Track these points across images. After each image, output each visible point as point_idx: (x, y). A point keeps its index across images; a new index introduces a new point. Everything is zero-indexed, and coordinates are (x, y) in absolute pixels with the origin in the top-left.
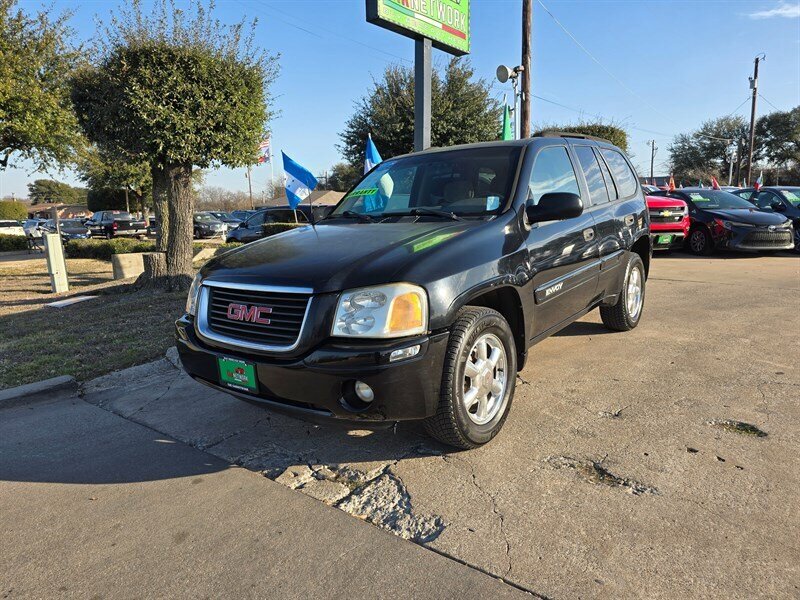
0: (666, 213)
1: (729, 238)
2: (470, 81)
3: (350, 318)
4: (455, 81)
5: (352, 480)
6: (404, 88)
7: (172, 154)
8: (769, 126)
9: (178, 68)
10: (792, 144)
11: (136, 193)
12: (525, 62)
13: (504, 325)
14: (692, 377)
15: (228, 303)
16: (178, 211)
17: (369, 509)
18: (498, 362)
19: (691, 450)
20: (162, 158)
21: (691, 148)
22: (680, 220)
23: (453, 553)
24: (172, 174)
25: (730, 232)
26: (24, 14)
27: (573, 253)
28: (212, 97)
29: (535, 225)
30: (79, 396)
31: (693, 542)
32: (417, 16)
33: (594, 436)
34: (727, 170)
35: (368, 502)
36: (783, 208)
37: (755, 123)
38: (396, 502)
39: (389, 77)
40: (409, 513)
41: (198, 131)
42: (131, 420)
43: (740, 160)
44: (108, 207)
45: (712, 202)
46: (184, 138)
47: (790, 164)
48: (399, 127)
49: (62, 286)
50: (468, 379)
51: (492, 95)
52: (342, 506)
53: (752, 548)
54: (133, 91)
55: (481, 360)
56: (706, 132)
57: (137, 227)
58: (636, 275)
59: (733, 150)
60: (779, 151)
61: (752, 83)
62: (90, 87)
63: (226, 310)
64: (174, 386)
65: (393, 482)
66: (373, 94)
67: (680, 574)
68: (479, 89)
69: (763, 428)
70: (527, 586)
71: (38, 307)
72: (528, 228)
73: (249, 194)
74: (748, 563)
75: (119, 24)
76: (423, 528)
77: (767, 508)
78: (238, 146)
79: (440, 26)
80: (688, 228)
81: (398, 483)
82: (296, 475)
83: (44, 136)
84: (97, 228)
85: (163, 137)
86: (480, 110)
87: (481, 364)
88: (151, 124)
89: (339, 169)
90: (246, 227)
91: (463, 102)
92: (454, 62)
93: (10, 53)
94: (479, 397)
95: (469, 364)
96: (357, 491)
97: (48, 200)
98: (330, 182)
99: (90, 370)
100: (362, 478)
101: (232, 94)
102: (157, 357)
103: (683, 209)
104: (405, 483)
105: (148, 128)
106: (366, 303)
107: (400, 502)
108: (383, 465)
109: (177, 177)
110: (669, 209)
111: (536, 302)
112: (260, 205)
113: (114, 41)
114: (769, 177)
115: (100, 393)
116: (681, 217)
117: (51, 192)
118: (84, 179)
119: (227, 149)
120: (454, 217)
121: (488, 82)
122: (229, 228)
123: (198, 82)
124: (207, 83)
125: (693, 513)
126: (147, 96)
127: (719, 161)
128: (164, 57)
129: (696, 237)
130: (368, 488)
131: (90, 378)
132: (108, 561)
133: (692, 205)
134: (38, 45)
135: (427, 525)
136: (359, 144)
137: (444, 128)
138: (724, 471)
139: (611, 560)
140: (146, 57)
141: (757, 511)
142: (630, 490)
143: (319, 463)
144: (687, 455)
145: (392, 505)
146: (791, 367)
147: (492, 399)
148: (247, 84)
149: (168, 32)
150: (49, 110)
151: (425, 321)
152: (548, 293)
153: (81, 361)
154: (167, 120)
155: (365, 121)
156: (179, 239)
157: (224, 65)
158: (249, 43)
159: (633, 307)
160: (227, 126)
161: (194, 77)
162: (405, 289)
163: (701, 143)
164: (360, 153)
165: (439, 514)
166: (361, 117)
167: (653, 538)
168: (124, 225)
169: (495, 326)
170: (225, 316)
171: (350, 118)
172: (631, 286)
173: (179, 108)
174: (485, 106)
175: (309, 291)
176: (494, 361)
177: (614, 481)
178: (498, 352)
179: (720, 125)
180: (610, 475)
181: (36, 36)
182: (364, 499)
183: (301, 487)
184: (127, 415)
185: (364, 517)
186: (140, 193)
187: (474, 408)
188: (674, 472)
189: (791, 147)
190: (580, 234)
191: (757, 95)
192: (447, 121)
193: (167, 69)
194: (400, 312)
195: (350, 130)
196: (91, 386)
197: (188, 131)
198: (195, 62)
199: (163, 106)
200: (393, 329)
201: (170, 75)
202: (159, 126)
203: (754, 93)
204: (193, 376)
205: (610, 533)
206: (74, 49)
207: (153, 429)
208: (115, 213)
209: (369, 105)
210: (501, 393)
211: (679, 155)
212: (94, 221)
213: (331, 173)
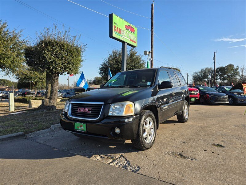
0: (193, 92)
1: (211, 100)
2: (136, 55)
3: (114, 111)
4: (132, 55)
5: (112, 158)
6: (118, 56)
7: (54, 70)
8: (219, 70)
9: (59, 47)
10: (226, 75)
11: (33, 83)
12: (152, 50)
13: (153, 115)
14: (203, 133)
15: (78, 108)
16: (54, 87)
17: (118, 165)
18: (152, 126)
19: (205, 150)
20: (51, 71)
21: (198, 76)
22: (197, 94)
23: (144, 174)
24: (53, 76)
25: (211, 98)
26: (9, 30)
27: (166, 101)
28: (67, 55)
29: (160, 90)
30: (25, 138)
31: (207, 170)
32: (123, 36)
33: (178, 147)
34: (209, 82)
35: (117, 163)
36: (225, 92)
37: (215, 69)
38: (126, 163)
39: (113, 53)
40: (130, 165)
41: (62, 64)
42: (43, 144)
43: (212, 80)
44: (24, 87)
45: (205, 90)
46: (58, 66)
47: (226, 81)
48: (116, 66)
49: (12, 109)
50: (144, 130)
51: (142, 59)
52: (110, 164)
53: (223, 172)
54: (45, 52)
55: (147, 125)
56: (202, 71)
57: (33, 94)
58: (186, 107)
59: (210, 77)
60: (223, 77)
61: (214, 58)
62: (31, 51)
63: (77, 109)
64: (54, 136)
65: (124, 158)
66: (109, 57)
67: (204, 177)
68: (139, 57)
69: (223, 145)
70: (165, 181)
71: (7, 114)
72: (158, 90)
73: (68, 85)
74: (222, 175)
75: (42, 34)
76: (134, 169)
77: (225, 163)
78: (73, 69)
79: (129, 39)
80: (199, 97)
81: (125, 158)
82: (95, 157)
83: (10, 65)
84: (20, 94)
85: (52, 65)
86: (139, 62)
87: (148, 125)
88: (49, 62)
89: (96, 78)
90: (69, 94)
91: (134, 60)
92: (132, 49)
93: (3, 41)
94: (147, 135)
95: (145, 125)
96: (114, 161)
97: (3, 85)
98: (93, 82)
99: (28, 131)
100: (115, 158)
101: (73, 54)
102: (48, 128)
103: (197, 91)
104: (127, 159)
105: (48, 62)
106: (118, 107)
107: (127, 163)
108: (120, 154)
109: (55, 77)
110: (193, 91)
111: (161, 111)
112: (71, 88)
113: (40, 39)
114: (220, 84)
115: (31, 137)
116: (197, 93)
117: (5, 83)
118: (17, 79)
119: (70, 69)
120: (139, 86)
121: (142, 55)
122: (62, 94)
123: (64, 51)
124: (66, 51)
125: (206, 164)
126: (49, 54)
127: (206, 80)
128: (55, 43)
129: (201, 99)
130: (117, 160)
131: (28, 133)
132: (46, 177)
133: (200, 90)
134: (11, 39)
135: (135, 168)
136: (104, 71)
137: (129, 67)
138: (214, 155)
139: (186, 175)
140: (50, 43)
141: (223, 164)
142: (189, 159)
143: (101, 154)
144: (204, 152)
145: (124, 164)
146: (230, 132)
147: (150, 136)
148: (77, 52)
149: (56, 37)
150: (12, 57)
151: (134, 112)
152: (164, 108)
153: (25, 129)
154: (54, 60)
155: (106, 64)
156: (53, 95)
157: (71, 46)
158: (78, 41)
159: (186, 115)
160: (71, 63)
161: (63, 49)
162: (129, 103)
163: (201, 75)
164: (104, 73)
165: (138, 165)
166: (105, 63)
167: (197, 170)
168: (29, 93)
169: (151, 115)
170: (77, 111)
171: (102, 63)
172: (185, 110)
173: (58, 57)
174: (141, 61)
175: (103, 103)
176: (151, 126)
177: (185, 157)
178: (152, 123)
179: (206, 69)
180: (184, 156)
181: (11, 36)
182: (116, 162)
183: (98, 160)
184: (41, 143)
185: (117, 167)
186: (35, 83)
187: (146, 139)
188: (200, 155)
189: (226, 76)
190: (172, 94)
191: (216, 62)
192: (130, 65)
193: (55, 47)
194: (127, 109)
195: (101, 67)
196: (28, 136)
197: (60, 64)
198: (64, 45)
199: (53, 57)
200: (125, 114)
201: (56, 48)
202: (51, 62)
203: (215, 61)
204: (65, 129)
205: (185, 169)
206: (21, 40)
207: (50, 146)
208: (26, 89)
209: (107, 60)
210: (152, 135)
211: (195, 78)
212: (19, 92)
213: (94, 79)
